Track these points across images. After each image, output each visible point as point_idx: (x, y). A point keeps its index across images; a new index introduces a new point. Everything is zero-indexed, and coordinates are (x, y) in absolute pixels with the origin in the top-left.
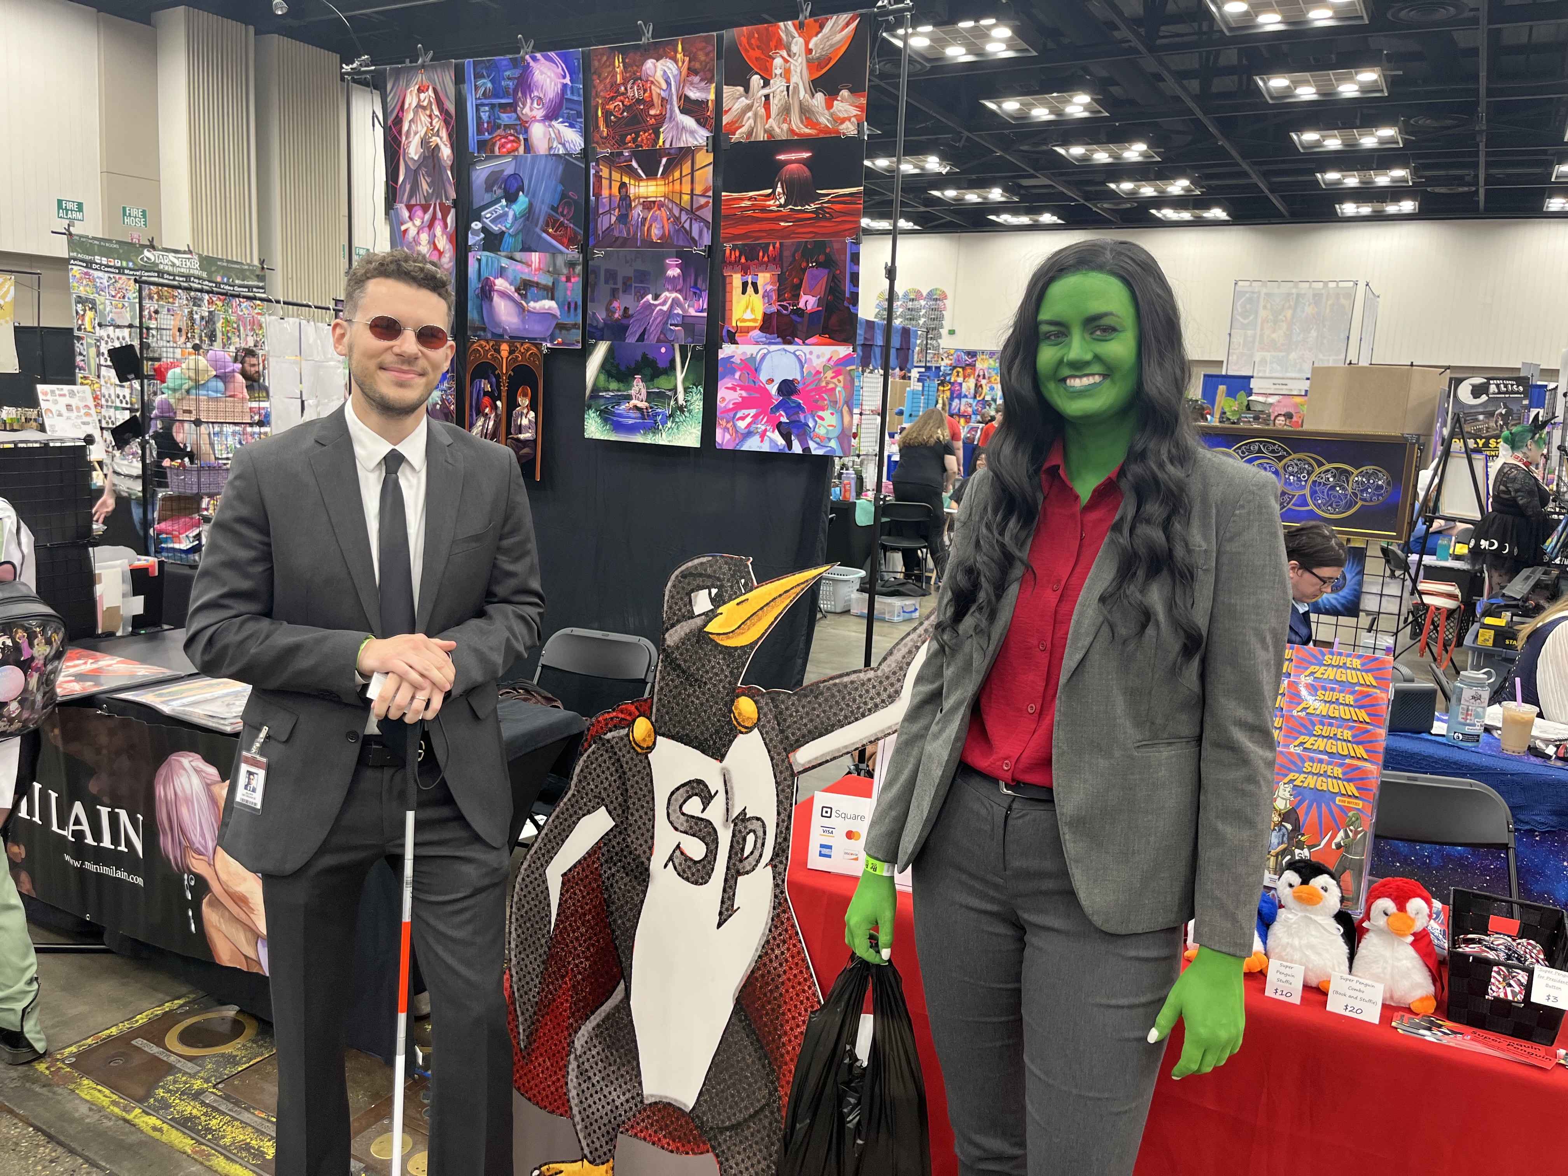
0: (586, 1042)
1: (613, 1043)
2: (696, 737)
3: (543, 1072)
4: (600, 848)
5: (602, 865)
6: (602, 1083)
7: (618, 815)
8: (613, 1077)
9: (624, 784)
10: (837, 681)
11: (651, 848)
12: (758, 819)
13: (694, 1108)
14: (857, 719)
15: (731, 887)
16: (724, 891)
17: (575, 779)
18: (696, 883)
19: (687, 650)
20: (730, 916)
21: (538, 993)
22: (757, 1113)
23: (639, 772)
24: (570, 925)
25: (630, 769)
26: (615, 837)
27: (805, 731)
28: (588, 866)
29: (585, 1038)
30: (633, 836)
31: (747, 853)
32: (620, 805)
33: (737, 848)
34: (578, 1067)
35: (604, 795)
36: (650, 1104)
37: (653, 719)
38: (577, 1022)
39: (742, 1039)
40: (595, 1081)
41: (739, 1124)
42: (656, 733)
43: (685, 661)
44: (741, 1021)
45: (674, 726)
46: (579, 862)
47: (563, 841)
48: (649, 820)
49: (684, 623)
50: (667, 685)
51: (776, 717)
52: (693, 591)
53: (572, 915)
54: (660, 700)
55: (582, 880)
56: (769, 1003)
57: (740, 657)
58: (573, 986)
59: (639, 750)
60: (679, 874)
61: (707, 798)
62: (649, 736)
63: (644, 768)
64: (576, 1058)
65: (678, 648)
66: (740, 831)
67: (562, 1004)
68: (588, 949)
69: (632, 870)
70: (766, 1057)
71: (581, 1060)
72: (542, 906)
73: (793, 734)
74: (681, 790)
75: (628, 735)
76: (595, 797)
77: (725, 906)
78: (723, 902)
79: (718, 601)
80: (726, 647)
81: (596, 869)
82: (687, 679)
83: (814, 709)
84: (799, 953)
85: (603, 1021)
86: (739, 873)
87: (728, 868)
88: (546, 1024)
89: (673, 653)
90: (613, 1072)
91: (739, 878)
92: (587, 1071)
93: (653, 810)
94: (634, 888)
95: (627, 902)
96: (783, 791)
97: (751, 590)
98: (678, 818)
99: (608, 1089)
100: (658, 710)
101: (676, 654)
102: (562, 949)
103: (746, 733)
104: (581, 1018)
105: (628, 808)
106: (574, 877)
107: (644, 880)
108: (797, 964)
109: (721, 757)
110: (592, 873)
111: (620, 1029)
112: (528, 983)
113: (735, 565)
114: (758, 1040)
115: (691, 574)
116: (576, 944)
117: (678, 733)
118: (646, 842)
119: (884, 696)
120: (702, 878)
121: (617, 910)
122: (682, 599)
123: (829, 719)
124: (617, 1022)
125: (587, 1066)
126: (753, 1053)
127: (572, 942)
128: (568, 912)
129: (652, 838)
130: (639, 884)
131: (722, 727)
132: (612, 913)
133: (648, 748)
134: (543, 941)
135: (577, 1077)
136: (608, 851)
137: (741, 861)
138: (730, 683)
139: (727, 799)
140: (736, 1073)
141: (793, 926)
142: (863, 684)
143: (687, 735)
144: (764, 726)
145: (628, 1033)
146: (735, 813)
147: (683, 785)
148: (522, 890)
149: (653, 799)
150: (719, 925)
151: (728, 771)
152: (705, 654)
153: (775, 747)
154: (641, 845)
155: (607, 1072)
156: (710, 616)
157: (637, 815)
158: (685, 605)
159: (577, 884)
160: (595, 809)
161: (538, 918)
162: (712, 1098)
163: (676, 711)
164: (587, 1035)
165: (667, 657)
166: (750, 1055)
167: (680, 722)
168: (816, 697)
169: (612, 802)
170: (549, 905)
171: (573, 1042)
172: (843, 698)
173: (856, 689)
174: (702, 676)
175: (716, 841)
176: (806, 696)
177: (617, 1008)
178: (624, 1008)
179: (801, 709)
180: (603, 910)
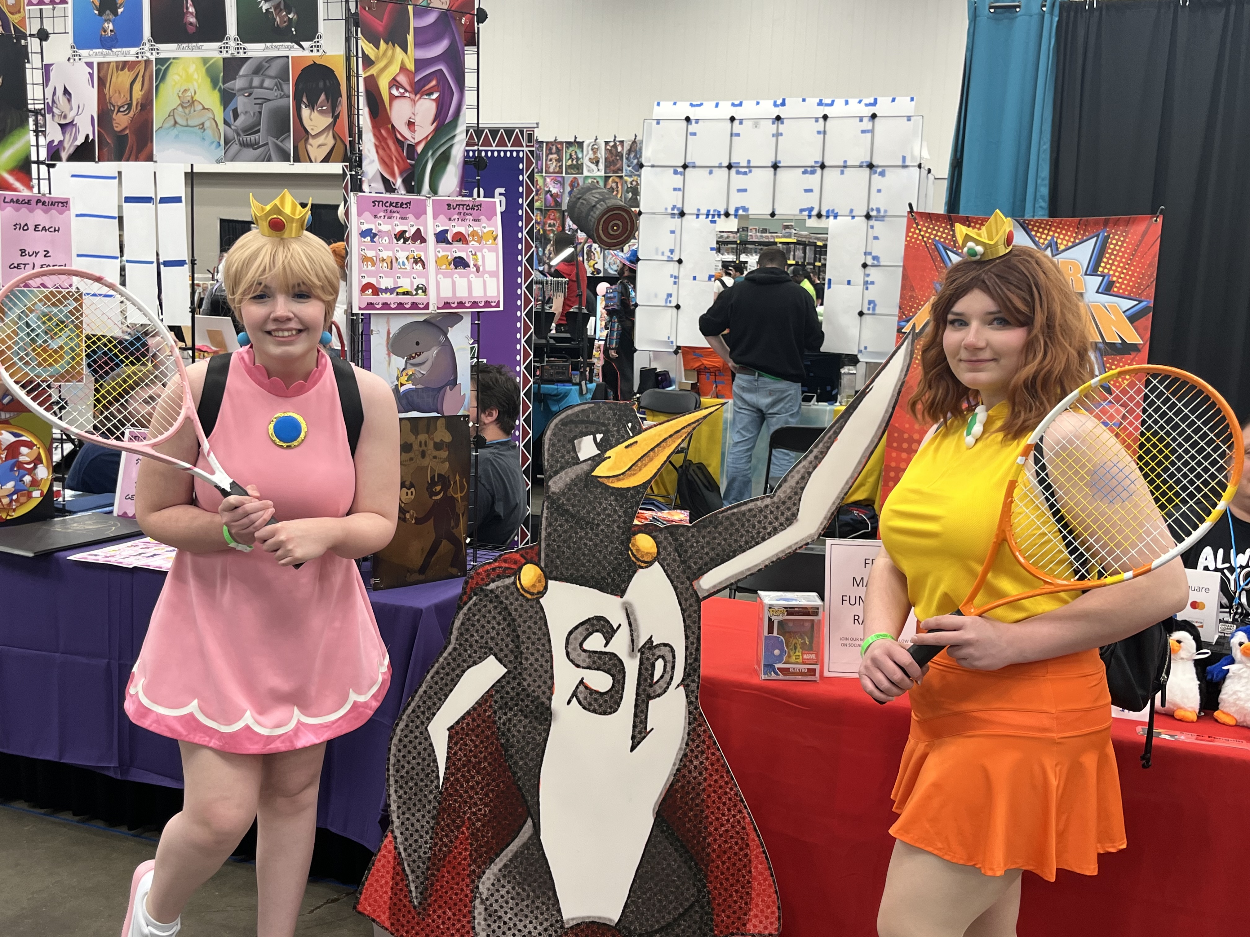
0: (493, 885)
1: (525, 880)
2: (593, 577)
3: (443, 923)
4: (492, 696)
5: (495, 712)
6: (515, 919)
7: (510, 662)
8: (526, 911)
9: (514, 631)
10: (735, 510)
11: (551, 688)
12: (666, 645)
13: (620, 920)
14: (757, 543)
15: (642, 712)
16: (636, 715)
17: (455, 633)
18: (604, 713)
19: (575, 495)
20: (644, 737)
21: (430, 848)
22: (686, 911)
23: (531, 617)
24: (463, 776)
25: (520, 616)
26: (508, 683)
27: (707, 559)
28: (479, 715)
29: (492, 881)
30: (529, 679)
31: (656, 677)
32: (512, 651)
33: (646, 674)
34: (486, 909)
35: (491, 644)
36: (572, 927)
37: (543, 565)
38: (479, 867)
39: (666, 848)
40: (506, 919)
41: (669, 925)
42: (547, 577)
43: (573, 506)
44: (663, 832)
45: (567, 569)
46: (468, 713)
47: (446, 696)
48: (547, 661)
49: (569, 470)
50: (555, 530)
51: (676, 550)
52: (576, 438)
53: (464, 766)
54: (548, 545)
55: (473, 730)
56: (691, 810)
57: (633, 497)
58: (472, 834)
59: (529, 596)
60: (584, 708)
61: (609, 632)
62: (540, 581)
63: (536, 612)
64: (482, 902)
65: (564, 494)
66: (648, 659)
67: (460, 853)
68: (487, 795)
69: (531, 712)
70: (691, 859)
71: (488, 903)
72: (426, 763)
73: (695, 563)
74: (580, 629)
75: (514, 583)
76: (481, 647)
77: (637, 730)
78: (634, 726)
79: (604, 446)
80: (618, 489)
81: (489, 716)
82: (577, 523)
83: (715, 538)
84: (718, 760)
85: (511, 860)
86: (650, 697)
87: (637, 694)
88: (443, 876)
89: (559, 499)
90: (527, 906)
91: (651, 702)
92: (496, 911)
93: (550, 651)
94: (535, 728)
95: (528, 743)
96: (690, 616)
97: (640, 433)
98: (579, 655)
99: (522, 924)
100: (547, 555)
101: (563, 500)
102: (456, 801)
103: (646, 567)
104: (484, 863)
105: (521, 653)
106: (463, 729)
107: (546, 719)
108: (717, 770)
109: (621, 593)
110: (484, 721)
111: (532, 865)
112: (416, 841)
113: (620, 410)
114: (682, 846)
115: (572, 422)
116: (472, 793)
117: (572, 575)
118: (545, 682)
119: (782, 519)
120: (611, 707)
121: (517, 752)
122: (564, 446)
123: (730, 546)
124: (527, 859)
125: (496, 906)
126: (678, 859)
127: (466, 792)
128: (459, 764)
129: (552, 677)
130: (541, 724)
131: (620, 564)
132: (511, 756)
133: (539, 593)
134: (431, 797)
135: (485, 920)
136: (502, 698)
137: (651, 686)
138: (624, 522)
139: (631, 630)
140: (662, 880)
141: (710, 737)
142: (761, 511)
143: (582, 576)
144: (664, 559)
145: (541, 867)
146: (642, 641)
147: (582, 624)
148: (399, 751)
149: (549, 641)
150: (633, 749)
151: (630, 605)
152: (595, 498)
153: (678, 577)
154: (539, 687)
155: (520, 907)
156: (597, 460)
157: (532, 659)
158: (569, 452)
159: (467, 735)
160: (481, 659)
161: (422, 776)
162: (638, 908)
163: (567, 555)
164: (492, 877)
165: (553, 502)
166: (675, 861)
167: (573, 564)
168: (716, 527)
169: (502, 650)
170: (435, 761)
171: (477, 887)
172: (743, 526)
173: (755, 516)
174: (593, 519)
175: (623, 671)
176: (705, 527)
177: (525, 846)
178: (533, 844)
179: (701, 540)
180: (501, 755)
